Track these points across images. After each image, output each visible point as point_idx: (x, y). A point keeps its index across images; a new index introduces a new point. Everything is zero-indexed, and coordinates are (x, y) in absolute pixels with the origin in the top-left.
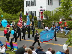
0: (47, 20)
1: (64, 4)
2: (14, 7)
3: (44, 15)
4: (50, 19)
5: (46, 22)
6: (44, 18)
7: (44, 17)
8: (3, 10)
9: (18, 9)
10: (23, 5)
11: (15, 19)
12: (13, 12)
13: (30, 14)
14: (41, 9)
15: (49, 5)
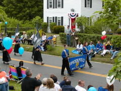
0: (82, 32)
1: (108, 5)
2: (26, 9)
3: (76, 24)
4: (87, 30)
5: (80, 35)
6: (77, 29)
7: (76, 27)
8: (9, 14)
9: (33, 12)
10: (43, 6)
11: (28, 29)
12: (25, 18)
13: (53, 21)
14: (72, 13)
15: (86, 6)
